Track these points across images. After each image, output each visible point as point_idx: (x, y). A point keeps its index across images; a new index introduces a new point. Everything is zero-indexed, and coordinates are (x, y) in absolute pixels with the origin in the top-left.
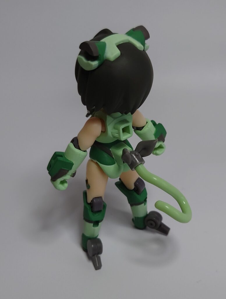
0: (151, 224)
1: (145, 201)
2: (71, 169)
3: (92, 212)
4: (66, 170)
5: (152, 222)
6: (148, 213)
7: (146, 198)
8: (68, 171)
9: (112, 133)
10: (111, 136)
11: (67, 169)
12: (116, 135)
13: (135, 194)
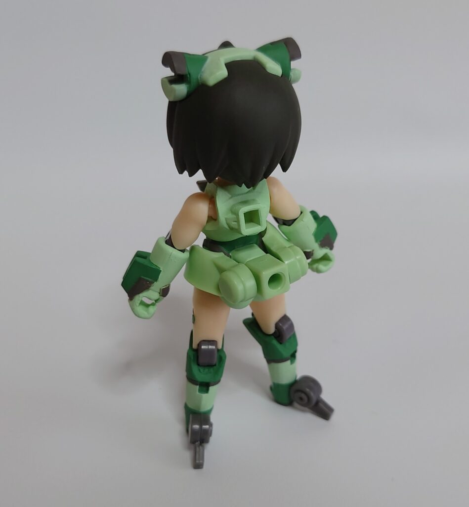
0: (301, 399)
1: (293, 356)
2: (156, 279)
3: (198, 365)
4: (147, 281)
5: (303, 396)
6: (298, 377)
7: (296, 352)
8: (152, 283)
9: (226, 219)
10: (226, 226)
11: (150, 280)
12: (234, 224)
13: (275, 342)
